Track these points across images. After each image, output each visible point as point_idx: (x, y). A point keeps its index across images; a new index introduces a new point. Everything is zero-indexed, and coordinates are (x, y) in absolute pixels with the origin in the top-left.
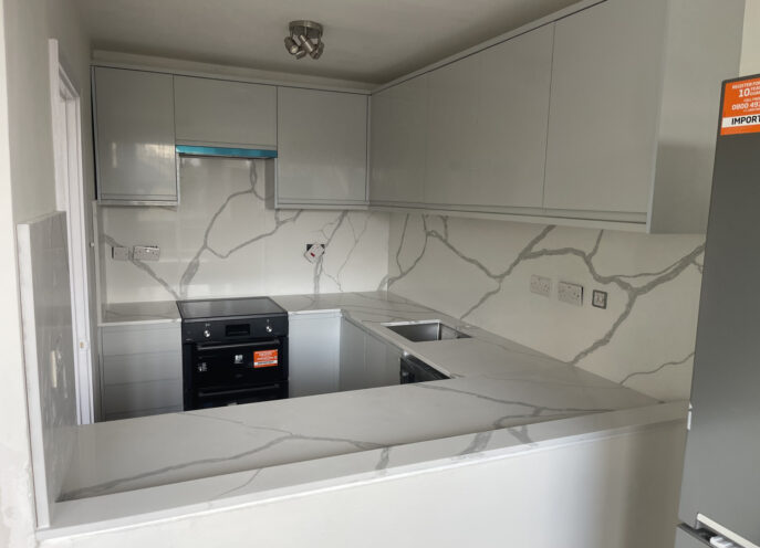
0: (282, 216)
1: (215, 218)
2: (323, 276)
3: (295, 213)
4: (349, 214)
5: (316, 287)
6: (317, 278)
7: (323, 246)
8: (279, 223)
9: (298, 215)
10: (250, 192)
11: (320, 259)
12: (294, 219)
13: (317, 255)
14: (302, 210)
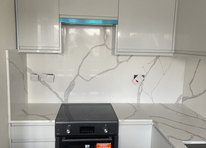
0: (121, 59)
1: (84, 59)
2: (142, 94)
3: (128, 57)
4: (160, 58)
5: (139, 99)
6: (139, 94)
7: (143, 76)
8: (119, 63)
9: (129, 59)
10: (103, 45)
11: (142, 84)
12: (128, 60)
13: (140, 82)
14: (132, 56)
